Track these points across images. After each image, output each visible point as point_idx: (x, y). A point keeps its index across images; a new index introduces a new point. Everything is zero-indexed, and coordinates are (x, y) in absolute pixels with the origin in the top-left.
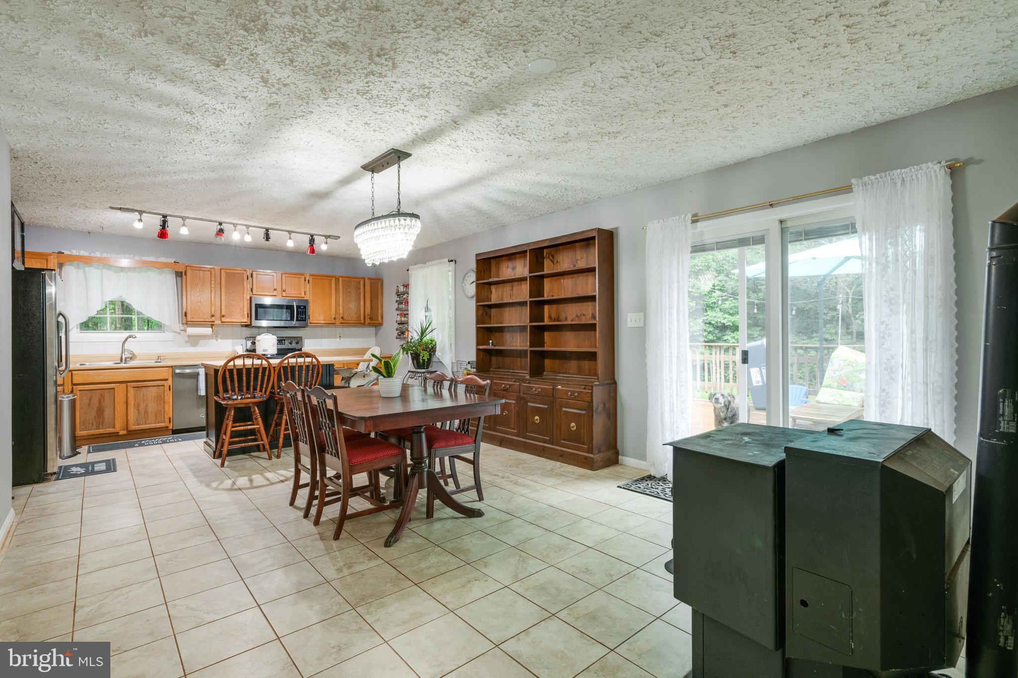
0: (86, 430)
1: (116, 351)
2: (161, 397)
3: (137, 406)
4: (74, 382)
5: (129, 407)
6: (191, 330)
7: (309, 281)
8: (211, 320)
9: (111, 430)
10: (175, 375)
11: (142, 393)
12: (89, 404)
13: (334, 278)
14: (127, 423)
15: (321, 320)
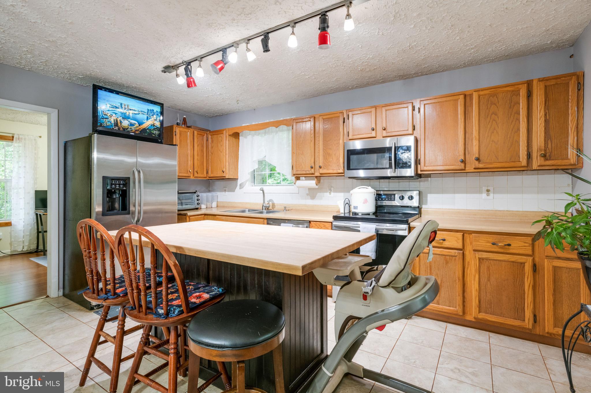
6: (300, 183)
7: (419, 109)
8: (311, 172)
15: (439, 164)
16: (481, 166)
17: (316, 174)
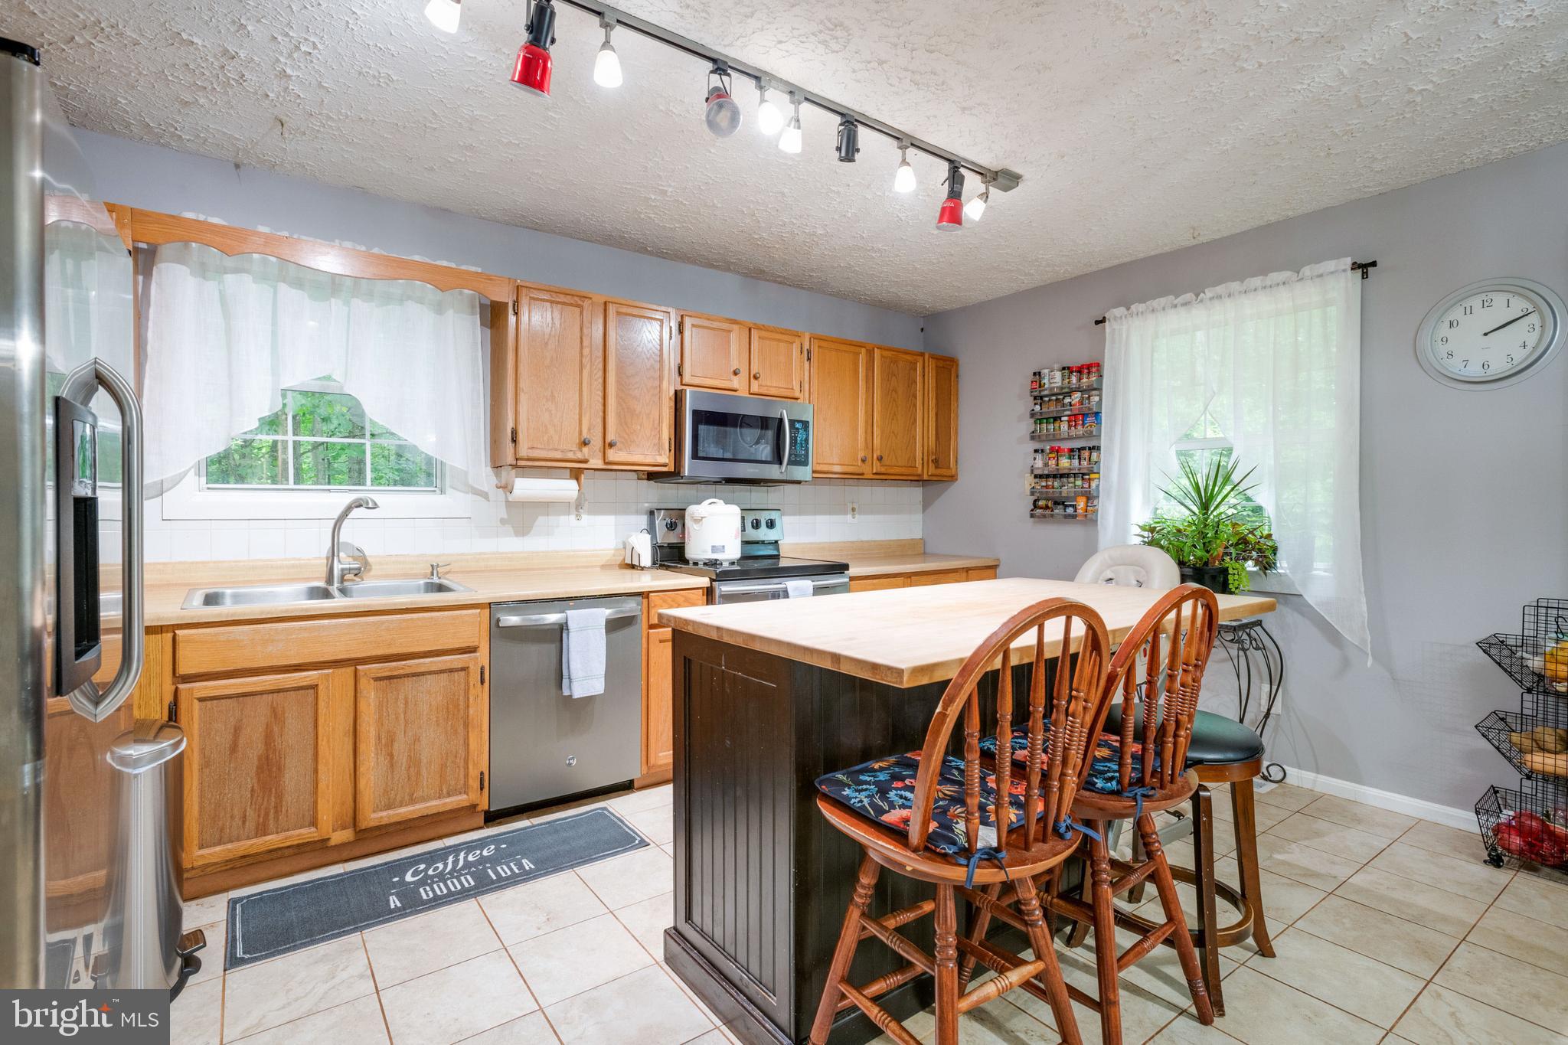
0: (220, 842)
1: (313, 548)
2: (457, 706)
3: (387, 743)
4: (183, 669)
5: (362, 747)
6: (527, 487)
7: (809, 352)
8: (579, 456)
9: (307, 834)
10: (500, 634)
11: (401, 697)
12: (234, 748)
13: (863, 350)
14: (355, 801)
15: (835, 462)
16: (883, 470)
17: (591, 461)
